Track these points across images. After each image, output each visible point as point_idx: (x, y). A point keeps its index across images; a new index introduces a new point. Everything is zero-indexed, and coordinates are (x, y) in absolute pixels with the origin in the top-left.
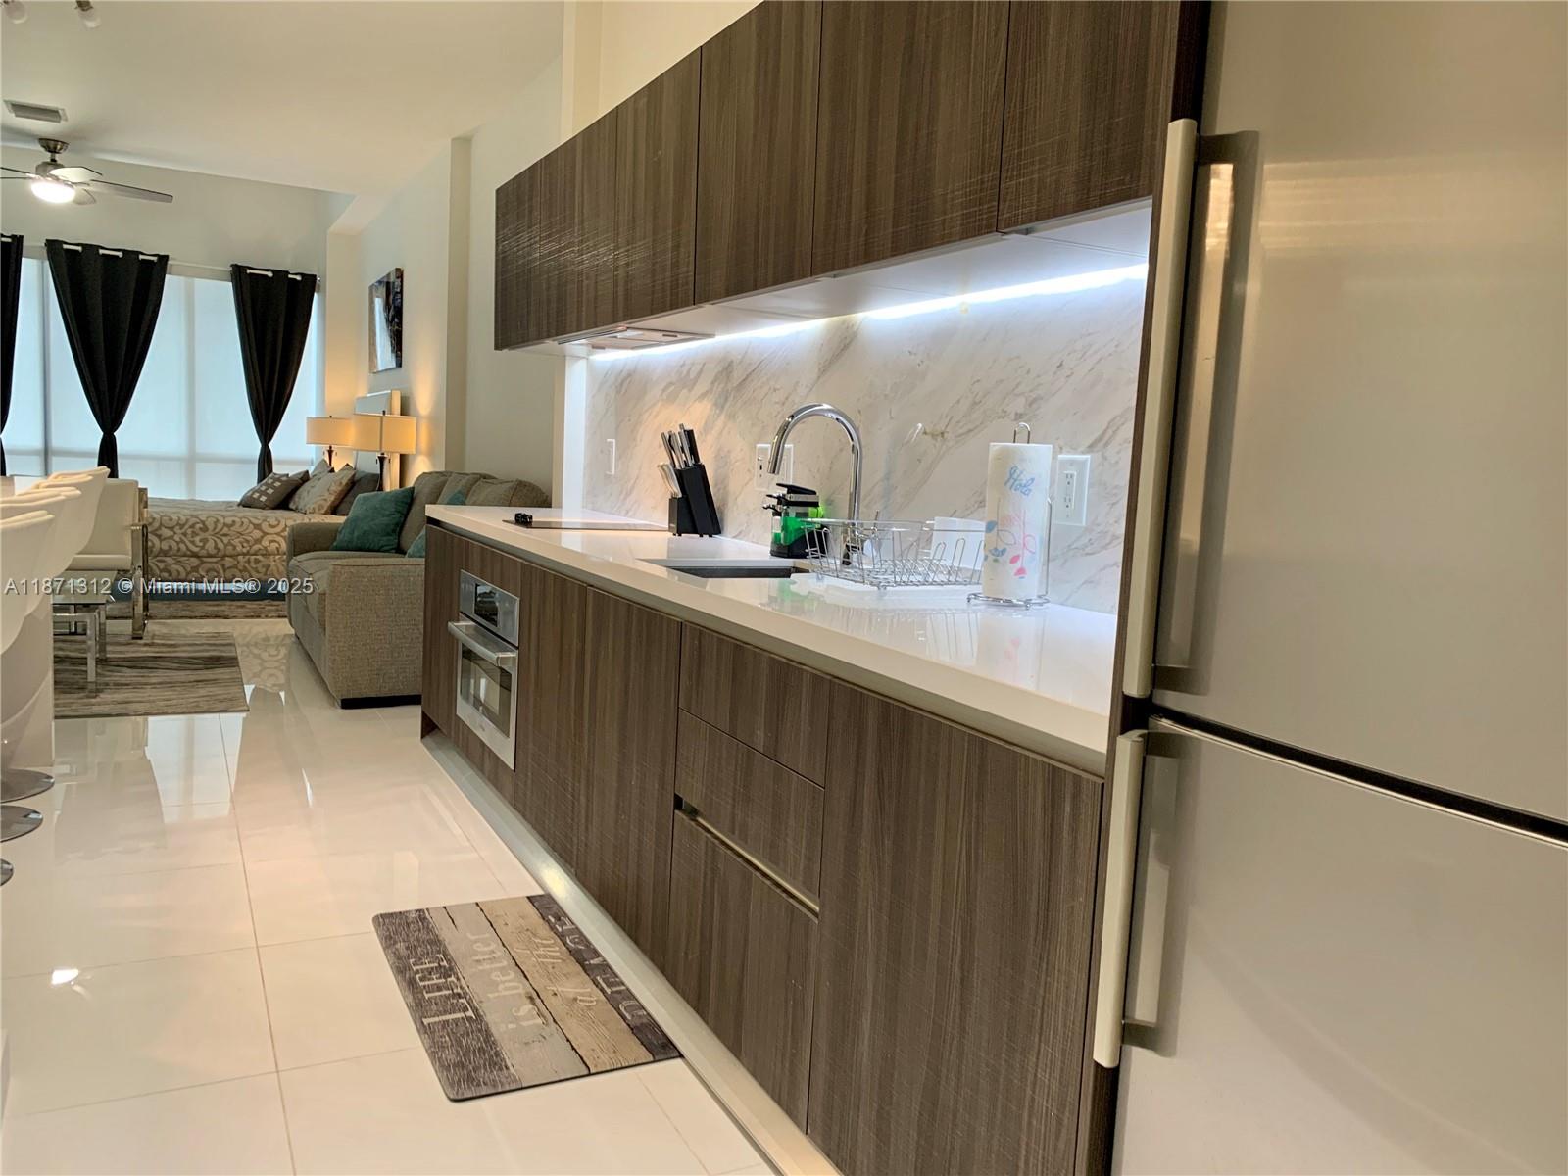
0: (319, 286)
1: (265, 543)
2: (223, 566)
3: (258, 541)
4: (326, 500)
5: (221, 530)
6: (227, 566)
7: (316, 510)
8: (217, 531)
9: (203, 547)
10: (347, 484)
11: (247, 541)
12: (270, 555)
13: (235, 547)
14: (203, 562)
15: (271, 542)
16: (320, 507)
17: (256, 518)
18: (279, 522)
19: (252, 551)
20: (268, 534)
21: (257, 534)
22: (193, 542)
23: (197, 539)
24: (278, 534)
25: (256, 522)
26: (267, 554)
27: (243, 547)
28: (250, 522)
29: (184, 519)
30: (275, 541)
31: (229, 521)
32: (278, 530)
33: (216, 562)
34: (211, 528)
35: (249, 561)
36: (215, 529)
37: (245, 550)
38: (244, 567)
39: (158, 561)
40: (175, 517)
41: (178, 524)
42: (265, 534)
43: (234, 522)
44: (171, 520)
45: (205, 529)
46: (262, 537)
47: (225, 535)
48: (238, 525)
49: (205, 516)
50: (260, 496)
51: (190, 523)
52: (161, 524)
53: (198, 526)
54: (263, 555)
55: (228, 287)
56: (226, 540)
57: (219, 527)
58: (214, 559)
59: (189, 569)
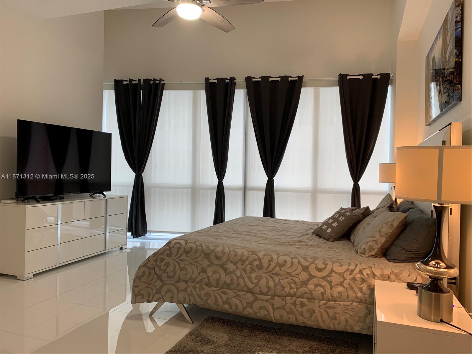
0: (392, 80)
1: (311, 286)
2: (273, 305)
3: (305, 283)
4: (376, 241)
5: (273, 269)
6: (276, 306)
7: (367, 251)
8: (270, 269)
9: (257, 284)
10: (398, 227)
11: (295, 283)
12: (315, 299)
13: (283, 288)
14: (256, 299)
15: (317, 285)
16: (371, 248)
17: (306, 260)
18: (326, 265)
19: (299, 294)
20: (315, 277)
21: (304, 276)
22: (250, 278)
23: (254, 275)
24: (323, 278)
25: (305, 264)
26: (312, 299)
27: (291, 288)
29: (246, 254)
30: (321, 286)
31: (281, 259)
32: (324, 274)
33: (267, 301)
34: (265, 265)
35: (295, 304)
36: (268, 267)
37: (292, 291)
38: (291, 309)
40: (239, 252)
42: (312, 277)
43: (285, 262)
45: (260, 267)
46: (309, 280)
47: (277, 274)
48: (289, 264)
49: (264, 253)
50: (327, 229)
51: (250, 259)
54: (308, 299)
55: (336, 90)
56: (277, 279)
57: (273, 265)
58: (265, 297)
59: (245, 304)
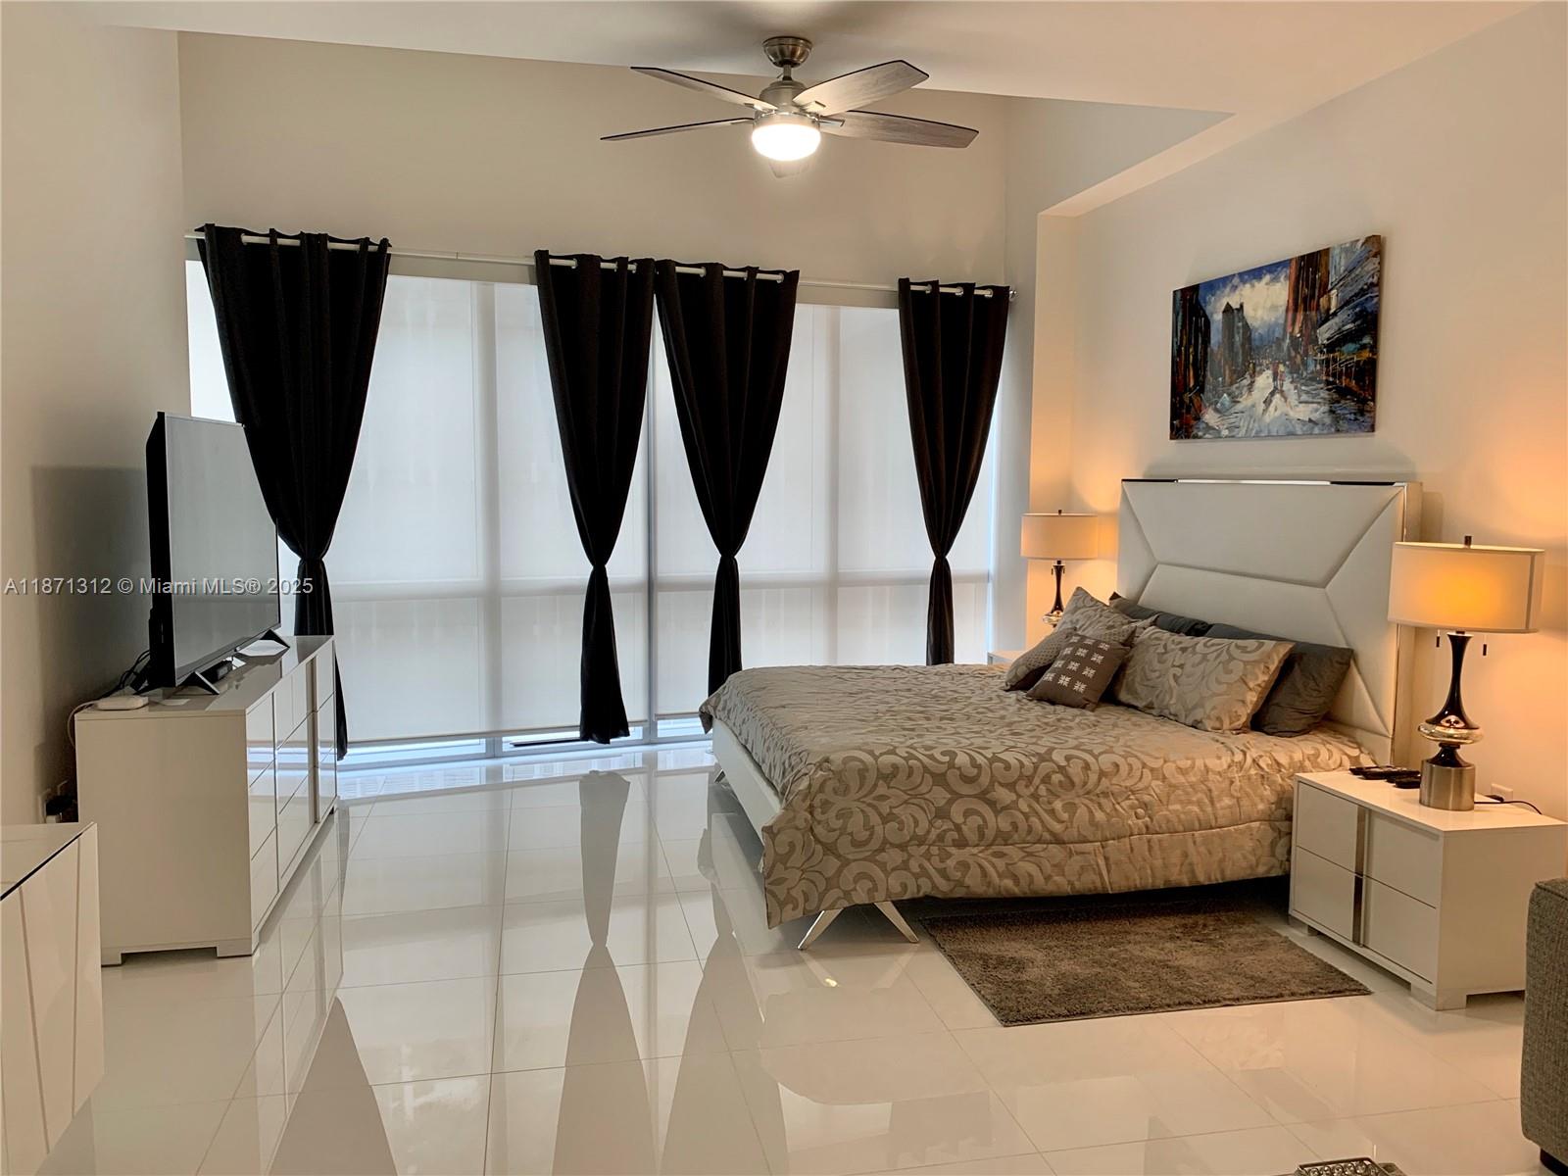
2: (1107, 859)
3: (1162, 803)
4: (1242, 702)
5: (1096, 785)
6: (1112, 860)
8: (1089, 786)
9: (1069, 822)
11: (1144, 805)
13: (1123, 820)
14: (1071, 854)
15: (1185, 803)
16: (1233, 716)
19: (1155, 825)
20: (1178, 787)
21: (1159, 788)
23: (1058, 805)
24: (1194, 786)
25: (1154, 764)
27: (1138, 817)
28: (1144, 765)
29: (1027, 762)
31: (1105, 762)
32: (1193, 778)
34: (1077, 779)
39: (996, 855)
40: (1012, 760)
41: (1021, 777)
42: (1172, 788)
43: (1115, 765)
44: (1008, 767)
45: (1067, 785)
46: (1168, 795)
49: (1064, 754)
51: (1041, 772)
52: (992, 776)
53: (1057, 778)
56: (1107, 804)
57: (1093, 777)
58: (1090, 847)
59: (1048, 870)
